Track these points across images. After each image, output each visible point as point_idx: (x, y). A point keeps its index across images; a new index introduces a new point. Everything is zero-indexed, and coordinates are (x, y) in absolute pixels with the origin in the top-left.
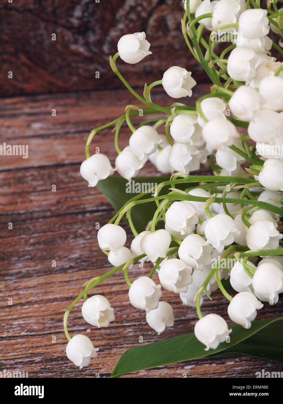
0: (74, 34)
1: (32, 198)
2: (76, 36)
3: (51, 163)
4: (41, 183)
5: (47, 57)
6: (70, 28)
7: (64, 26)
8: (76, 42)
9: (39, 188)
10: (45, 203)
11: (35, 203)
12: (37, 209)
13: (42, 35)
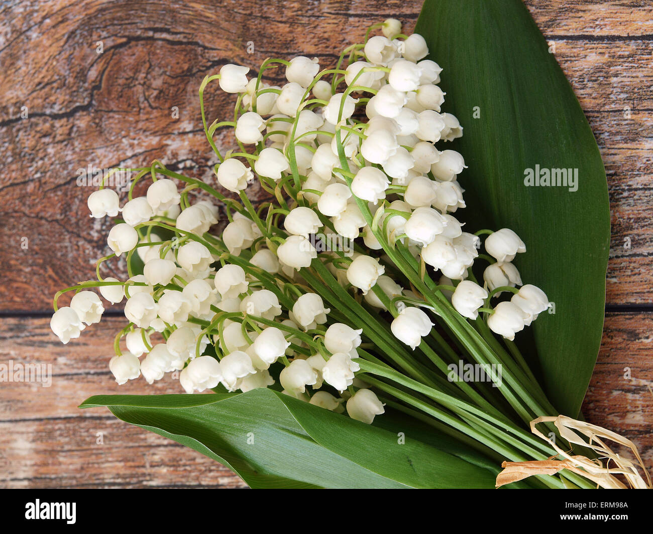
0: (94, 247)
1: (61, 459)
2: (96, 250)
3: (75, 415)
4: (67, 440)
5: (71, 271)
6: (90, 241)
7: (85, 239)
8: (95, 257)
9: (66, 448)
10: (71, 467)
11: (63, 467)
12: (65, 475)
13: (66, 247)
